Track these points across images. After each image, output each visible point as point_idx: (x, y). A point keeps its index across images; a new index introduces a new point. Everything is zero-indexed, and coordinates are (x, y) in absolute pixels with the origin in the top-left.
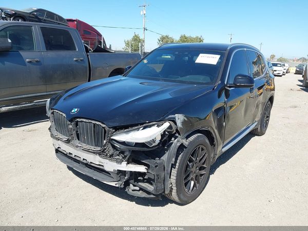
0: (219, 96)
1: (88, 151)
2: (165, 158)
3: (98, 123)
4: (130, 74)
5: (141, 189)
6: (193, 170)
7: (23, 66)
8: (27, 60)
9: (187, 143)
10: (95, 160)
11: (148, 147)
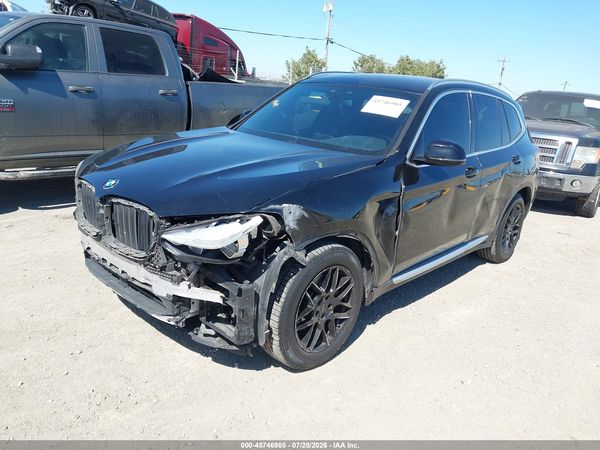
0: (396, 178)
1: (126, 256)
2: (260, 281)
3: (142, 208)
4: (245, 125)
5: (217, 335)
6: (322, 309)
7: (61, 99)
8: (71, 88)
9: (307, 259)
10: (139, 274)
11: (224, 258)
